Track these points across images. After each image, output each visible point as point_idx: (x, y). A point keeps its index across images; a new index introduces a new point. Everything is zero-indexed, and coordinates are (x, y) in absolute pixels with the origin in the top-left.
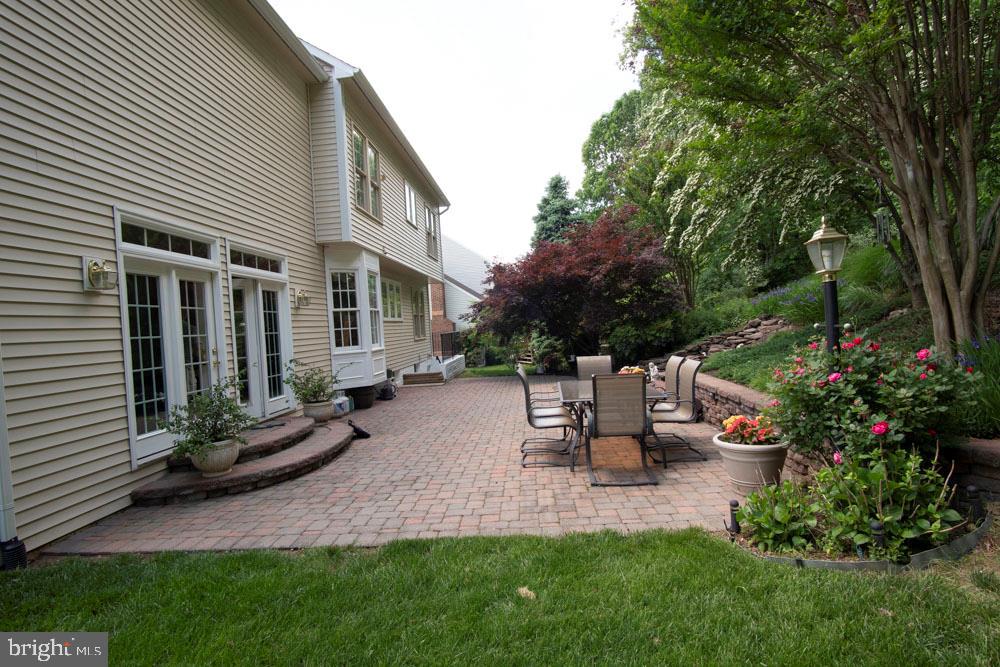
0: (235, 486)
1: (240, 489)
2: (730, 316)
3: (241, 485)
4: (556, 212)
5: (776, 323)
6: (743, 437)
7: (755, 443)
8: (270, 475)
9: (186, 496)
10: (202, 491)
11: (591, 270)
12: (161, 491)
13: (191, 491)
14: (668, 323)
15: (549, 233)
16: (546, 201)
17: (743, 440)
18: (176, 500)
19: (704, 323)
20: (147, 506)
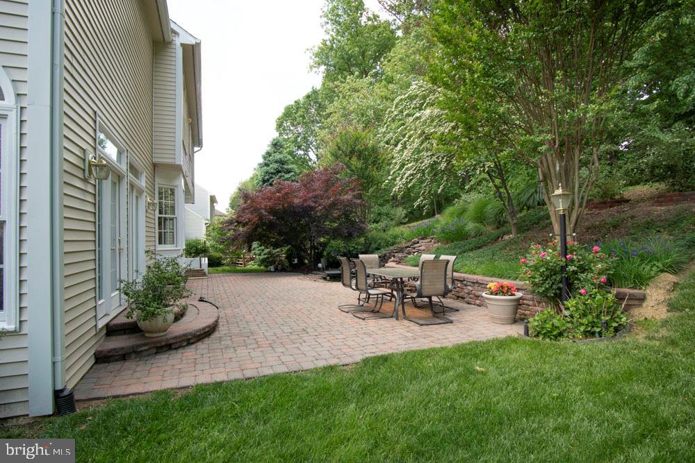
0: (177, 342)
1: (179, 344)
2: (395, 237)
3: (180, 342)
4: (276, 162)
5: (431, 241)
6: (503, 292)
7: (510, 295)
8: (199, 333)
9: (141, 351)
10: (153, 347)
11: (315, 202)
12: (122, 348)
13: (146, 348)
14: (362, 240)
15: (271, 175)
16: (269, 154)
17: (504, 294)
18: (133, 356)
19: (379, 241)
20: (109, 362)
